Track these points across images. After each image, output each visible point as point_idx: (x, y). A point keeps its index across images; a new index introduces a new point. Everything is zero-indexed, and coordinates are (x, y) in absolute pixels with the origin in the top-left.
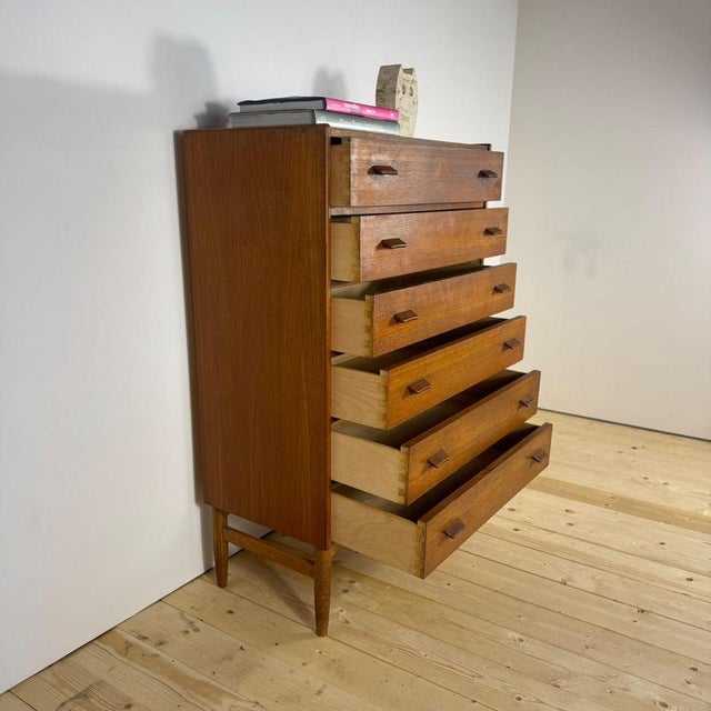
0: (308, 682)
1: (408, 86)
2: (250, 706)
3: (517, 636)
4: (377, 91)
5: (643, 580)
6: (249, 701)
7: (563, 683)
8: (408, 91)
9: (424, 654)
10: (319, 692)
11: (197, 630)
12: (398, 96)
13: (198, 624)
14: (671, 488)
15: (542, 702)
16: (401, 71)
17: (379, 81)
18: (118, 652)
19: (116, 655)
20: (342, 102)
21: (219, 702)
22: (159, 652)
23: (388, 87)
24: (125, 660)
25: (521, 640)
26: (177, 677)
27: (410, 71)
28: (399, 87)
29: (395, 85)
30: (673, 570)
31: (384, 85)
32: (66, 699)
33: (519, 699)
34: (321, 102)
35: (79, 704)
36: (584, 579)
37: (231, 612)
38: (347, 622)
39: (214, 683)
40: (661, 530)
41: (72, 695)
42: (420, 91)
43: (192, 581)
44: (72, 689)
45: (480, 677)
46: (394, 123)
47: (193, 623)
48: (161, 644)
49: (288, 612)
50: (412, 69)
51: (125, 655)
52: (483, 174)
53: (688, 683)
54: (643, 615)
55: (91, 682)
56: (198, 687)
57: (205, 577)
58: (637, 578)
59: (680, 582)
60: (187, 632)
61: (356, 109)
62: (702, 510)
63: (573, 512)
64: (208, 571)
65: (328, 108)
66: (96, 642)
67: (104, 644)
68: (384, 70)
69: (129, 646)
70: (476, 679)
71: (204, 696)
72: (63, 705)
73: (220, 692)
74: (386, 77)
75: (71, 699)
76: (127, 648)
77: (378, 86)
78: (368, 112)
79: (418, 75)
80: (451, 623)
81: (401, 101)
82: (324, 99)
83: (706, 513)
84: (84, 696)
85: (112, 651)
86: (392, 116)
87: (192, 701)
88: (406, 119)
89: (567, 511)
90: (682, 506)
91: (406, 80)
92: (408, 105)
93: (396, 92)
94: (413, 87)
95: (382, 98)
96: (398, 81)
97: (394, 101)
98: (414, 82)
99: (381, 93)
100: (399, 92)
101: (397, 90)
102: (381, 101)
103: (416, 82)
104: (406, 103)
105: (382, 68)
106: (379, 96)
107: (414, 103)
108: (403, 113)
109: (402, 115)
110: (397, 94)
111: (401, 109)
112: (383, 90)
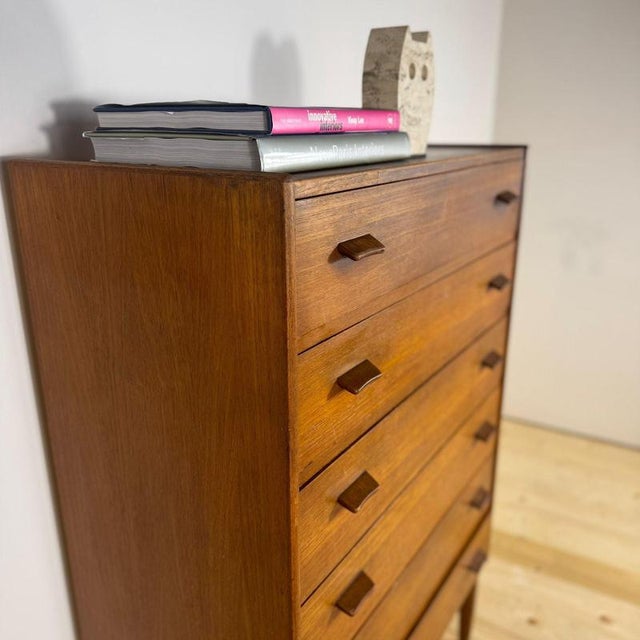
4: (366, 74)
8: (419, 73)
12: (403, 84)
16: (408, 37)
20: (303, 111)
27: (421, 37)
28: (404, 68)
29: (398, 65)
31: (378, 64)
34: (260, 115)
46: (393, 133)
52: (504, 198)
61: (329, 120)
65: (277, 127)
68: (378, 35)
74: (381, 48)
77: (365, 65)
78: (353, 122)
82: (266, 110)
88: (415, 122)
91: (415, 54)
92: (419, 98)
93: (400, 76)
94: (427, 65)
95: (373, 88)
96: (403, 56)
97: (395, 93)
98: (428, 55)
99: (371, 78)
100: (404, 76)
101: (401, 72)
102: (372, 94)
103: (432, 55)
104: (416, 94)
105: (374, 32)
106: (368, 84)
107: (428, 92)
108: (410, 113)
109: (409, 116)
110: (400, 81)
111: (406, 108)
112: (376, 72)
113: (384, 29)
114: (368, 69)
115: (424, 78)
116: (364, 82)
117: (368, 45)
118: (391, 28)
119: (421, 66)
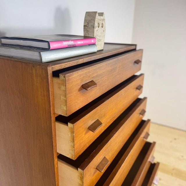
1: (101, 22)
4: (84, 26)
8: (101, 26)
16: (97, 15)
17: (85, 20)
20: (62, 42)
23: (90, 24)
27: (101, 14)
28: (96, 24)
29: (94, 23)
31: (88, 23)
42: (107, 24)
46: (94, 44)
50: (103, 13)
61: (71, 44)
68: (88, 14)
79: (105, 16)
81: (97, 32)
82: (48, 42)
86: (93, 41)
88: (100, 40)
91: (99, 20)
93: (95, 27)
94: (103, 23)
95: (87, 30)
96: (95, 21)
97: (94, 32)
98: (104, 20)
99: (86, 27)
100: (96, 27)
101: (95, 26)
102: (86, 32)
103: (105, 20)
104: (100, 32)
105: (87, 13)
106: (85, 29)
107: (104, 31)
108: (98, 38)
109: (98, 39)
110: (95, 29)
111: (97, 36)
112: (88, 25)
113: (90, 12)
114: (85, 24)
115: (102, 27)
116: (84, 28)
117: (85, 17)
118: (92, 12)
119: (101, 23)
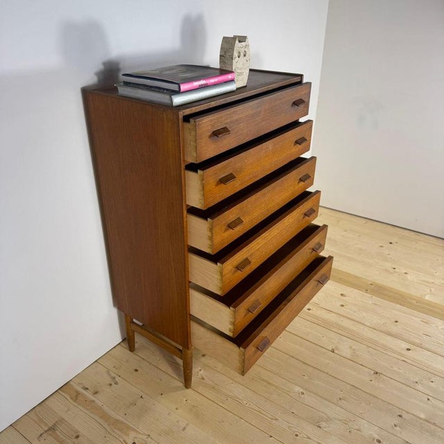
0: (178, 422)
1: (242, 50)
2: (144, 437)
3: (301, 390)
4: (221, 56)
5: (380, 350)
6: (144, 434)
7: (323, 424)
8: (242, 54)
9: (245, 402)
10: (184, 429)
11: (116, 383)
12: (235, 60)
13: (118, 379)
14: (409, 277)
15: (309, 438)
16: (237, 41)
17: (221, 48)
18: (71, 398)
19: (70, 400)
20: (192, 83)
21: (128, 435)
22: (94, 399)
24: (76, 404)
25: (303, 393)
26: (105, 416)
28: (236, 54)
30: (399, 342)
31: (225, 52)
32: (43, 431)
33: (297, 435)
34: (177, 85)
35: (50, 435)
36: (345, 348)
37: (136, 370)
38: (203, 379)
39: (126, 421)
40: (397, 311)
41: (46, 429)
43: (115, 347)
44: (46, 425)
45: (276, 419)
46: (232, 81)
47: (114, 378)
48: (96, 393)
49: (170, 371)
50: (245, 37)
51: (75, 401)
53: (395, 426)
54: (377, 376)
55: (57, 419)
56: (116, 424)
57: (122, 344)
58: (378, 348)
59: (403, 352)
60: (111, 385)
61: (202, 84)
62: (425, 295)
63: (345, 296)
64: (124, 340)
66: (60, 391)
67: (64, 392)
68: (225, 40)
69: (78, 393)
70: (274, 421)
71: (120, 430)
72: (41, 435)
73: (129, 428)
74: (226, 46)
75: (46, 431)
76: (77, 396)
77: (221, 52)
79: (250, 39)
80: (263, 380)
81: (237, 64)
82: (179, 84)
83: (427, 298)
84: (52, 429)
85: (68, 398)
86: (230, 77)
87: (113, 434)
88: (241, 74)
89: (342, 295)
90: (413, 292)
91: (240, 47)
92: (243, 64)
93: (234, 58)
94: (246, 50)
98: (246, 46)
99: (223, 58)
100: (236, 58)
101: (234, 56)
102: (223, 64)
103: (248, 46)
104: (241, 63)
105: (224, 38)
106: (222, 60)
107: (247, 61)
109: (238, 73)
110: (233, 60)
111: (237, 70)
112: (225, 55)
113: (228, 37)
114: (222, 54)
115: (245, 56)
116: (220, 59)
